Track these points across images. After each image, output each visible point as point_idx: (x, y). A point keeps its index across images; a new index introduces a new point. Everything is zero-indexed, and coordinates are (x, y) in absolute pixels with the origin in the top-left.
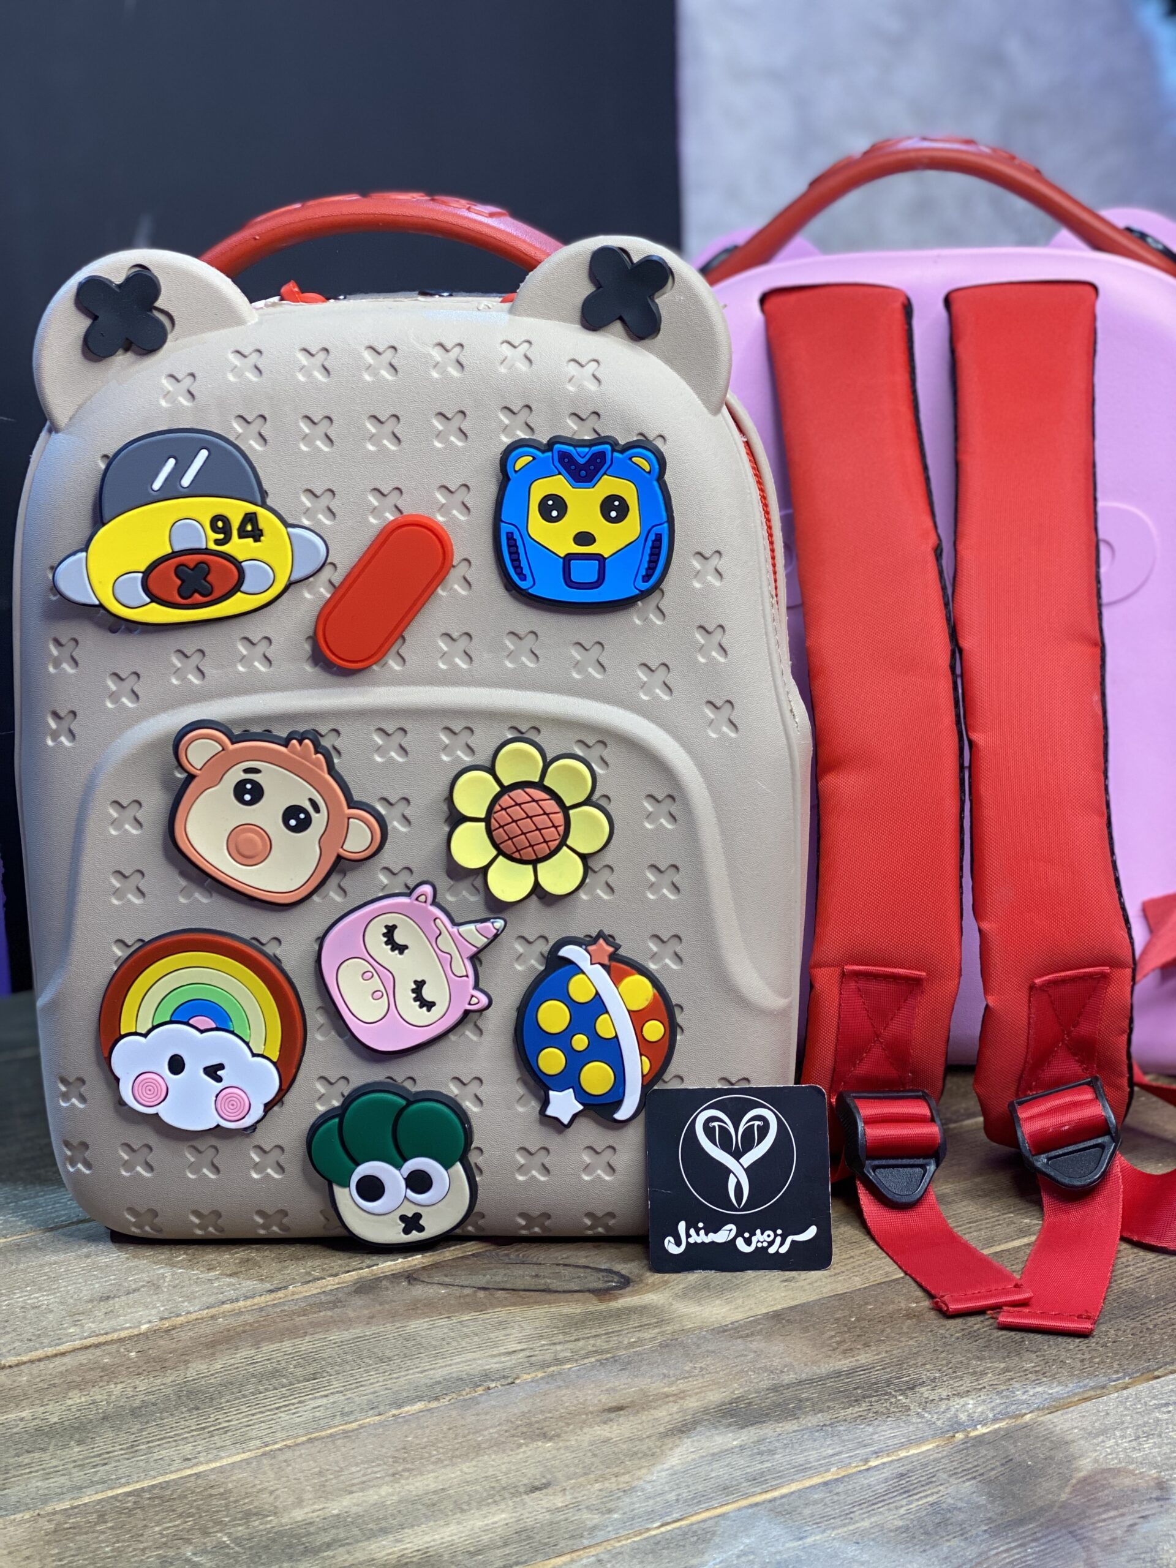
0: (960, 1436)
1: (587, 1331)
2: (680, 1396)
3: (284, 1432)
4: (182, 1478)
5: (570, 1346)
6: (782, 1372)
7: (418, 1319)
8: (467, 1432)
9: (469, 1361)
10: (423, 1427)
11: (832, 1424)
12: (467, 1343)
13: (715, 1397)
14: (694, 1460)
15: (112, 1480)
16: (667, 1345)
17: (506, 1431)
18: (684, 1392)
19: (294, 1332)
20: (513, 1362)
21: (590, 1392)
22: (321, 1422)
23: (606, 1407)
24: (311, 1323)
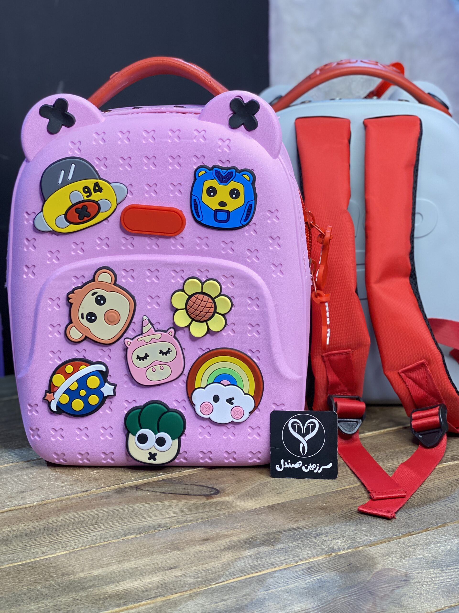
0: (334, 554)
1: (200, 510)
2: (231, 536)
3: (81, 544)
4: (41, 560)
5: (193, 515)
6: (271, 528)
7: (138, 503)
8: (149, 546)
9: (154, 520)
10: (133, 544)
11: (286, 548)
12: (154, 513)
13: (244, 536)
14: (232, 560)
15: (15, 559)
16: (229, 516)
17: (164, 547)
18: (232, 534)
19: (91, 507)
20: (171, 521)
21: (197, 533)
22: (95, 541)
23: (202, 539)
24: (97, 504)
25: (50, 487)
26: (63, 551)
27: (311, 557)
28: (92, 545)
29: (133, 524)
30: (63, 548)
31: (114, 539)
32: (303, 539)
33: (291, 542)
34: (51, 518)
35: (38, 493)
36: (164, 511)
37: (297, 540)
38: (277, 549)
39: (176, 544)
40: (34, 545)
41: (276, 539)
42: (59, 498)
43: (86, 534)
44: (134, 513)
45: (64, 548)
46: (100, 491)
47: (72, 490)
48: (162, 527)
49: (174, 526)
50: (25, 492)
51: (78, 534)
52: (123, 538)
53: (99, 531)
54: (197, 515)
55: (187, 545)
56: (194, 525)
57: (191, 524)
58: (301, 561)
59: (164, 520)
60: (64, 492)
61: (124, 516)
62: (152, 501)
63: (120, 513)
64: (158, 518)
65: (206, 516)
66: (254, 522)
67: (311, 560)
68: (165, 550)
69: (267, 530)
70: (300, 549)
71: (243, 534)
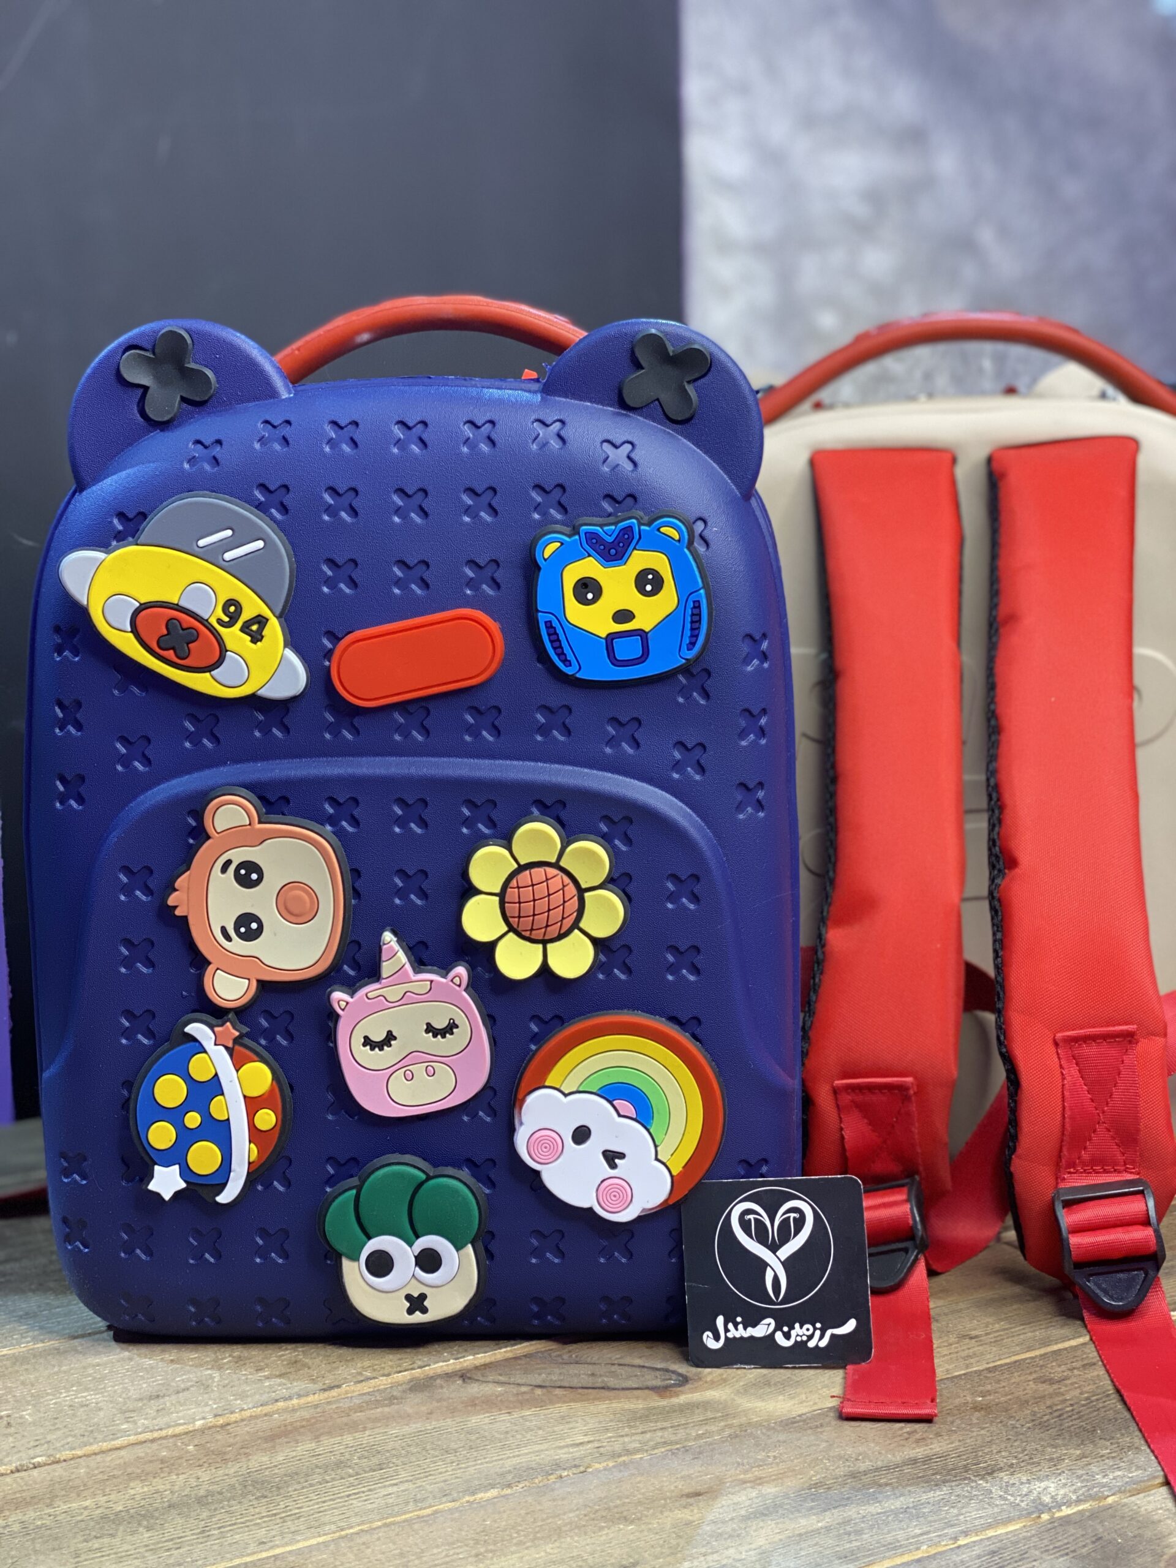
25: (226, 1382)
26: (314, 1537)
27: (990, 1526)
28: (387, 1518)
29: (482, 1464)
30: (313, 1530)
31: (445, 1502)
32: (954, 1484)
33: (924, 1492)
34: (255, 1457)
35: (200, 1398)
36: (556, 1429)
37: (936, 1485)
38: (892, 1511)
39: (616, 1507)
40: (230, 1525)
41: (880, 1486)
42: (259, 1409)
43: (363, 1492)
44: (478, 1438)
45: (316, 1526)
46: (365, 1388)
47: (289, 1388)
48: (565, 1469)
49: (597, 1466)
50: (164, 1396)
51: (342, 1494)
52: (467, 1498)
53: (396, 1484)
54: (648, 1436)
55: (648, 1509)
56: (651, 1459)
57: (641, 1458)
58: (966, 1536)
59: (566, 1450)
60: (269, 1393)
61: (453, 1446)
62: (515, 1407)
63: (439, 1440)
64: (545, 1446)
65: (673, 1438)
66: (809, 1447)
67: (991, 1533)
68: (591, 1522)
69: (849, 1466)
70: (953, 1507)
71: (788, 1477)
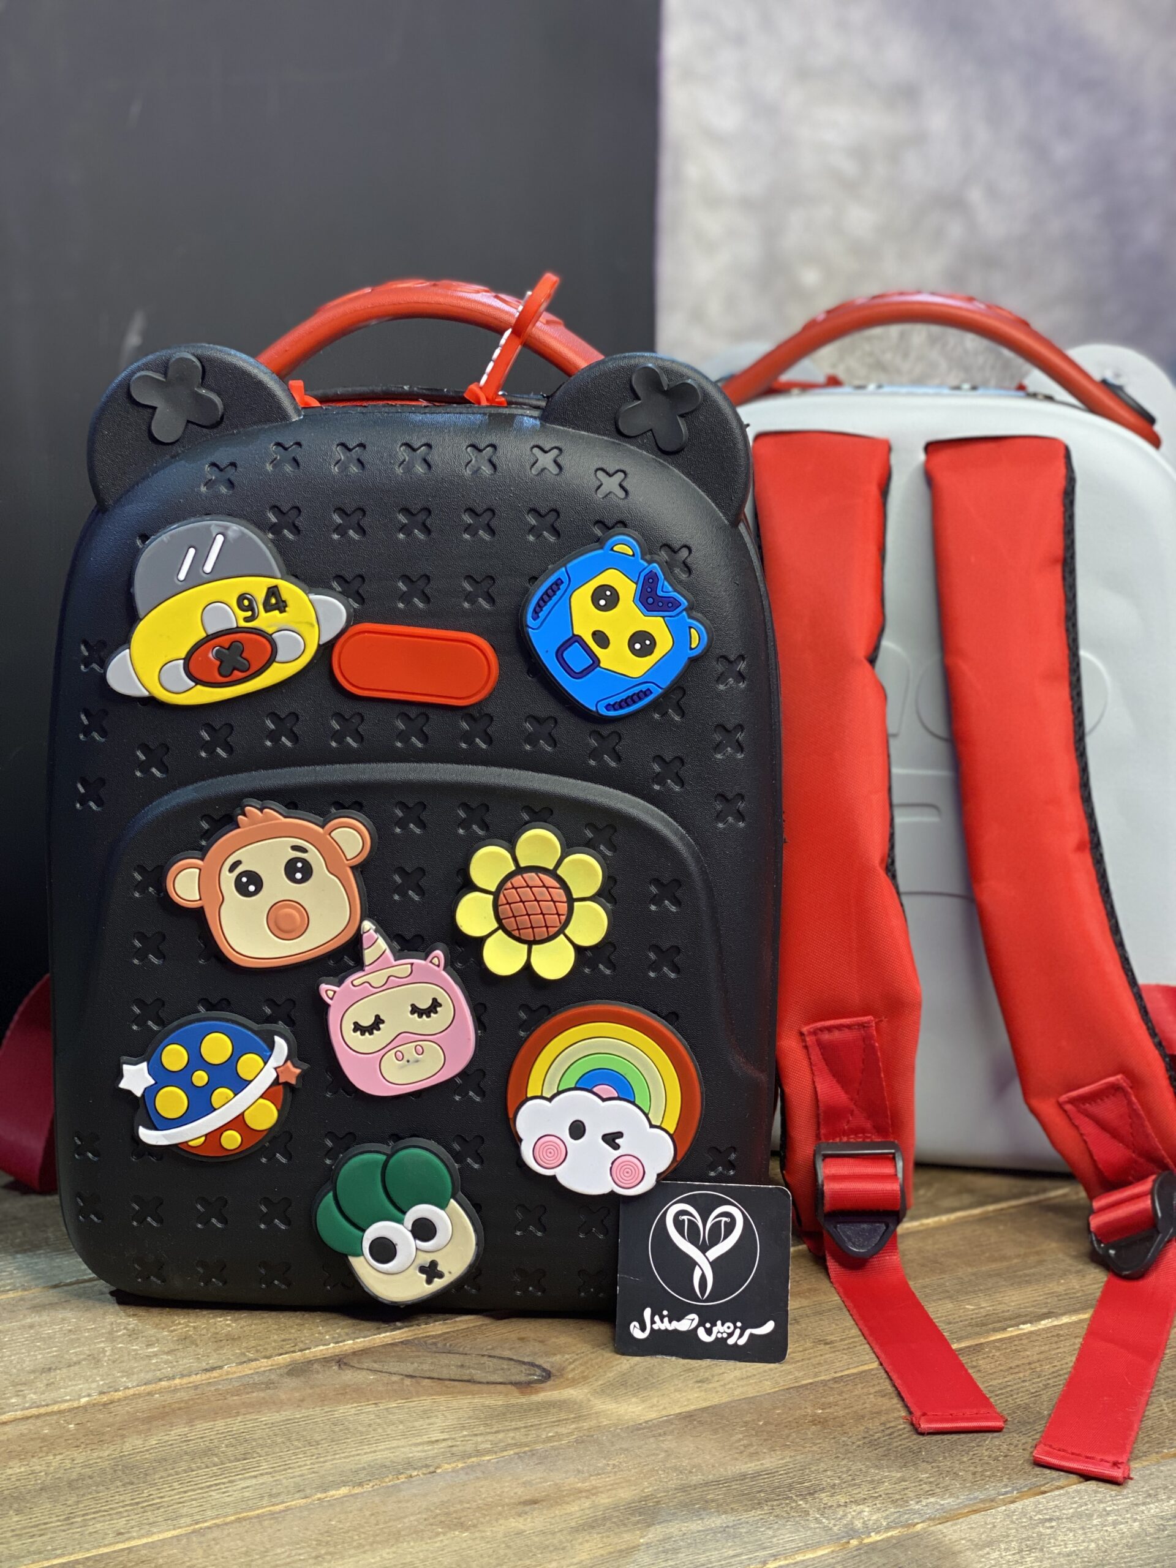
25: (117, 1356)
26: (169, 1530)
27: (799, 1550)
28: (240, 1513)
29: (340, 1458)
30: (169, 1522)
31: (298, 1499)
32: (775, 1503)
33: (746, 1511)
34: (130, 1440)
35: (88, 1374)
36: (416, 1424)
37: (759, 1504)
38: (711, 1529)
39: (455, 1512)
40: (94, 1513)
41: (706, 1502)
42: (143, 1388)
43: (224, 1483)
44: (341, 1430)
45: (173, 1519)
46: (247, 1369)
47: (174, 1367)
48: (415, 1469)
49: (446, 1466)
50: (55, 1369)
51: (203, 1485)
52: (319, 1495)
53: (255, 1477)
54: (501, 1436)
55: (484, 1516)
56: (497, 1462)
57: (489, 1461)
58: (776, 1559)
59: (420, 1448)
60: (154, 1370)
61: (317, 1437)
62: (382, 1398)
63: (305, 1430)
64: (402, 1443)
65: (524, 1440)
66: (648, 1456)
67: (799, 1558)
68: (429, 1527)
69: (682, 1479)
70: (769, 1528)
71: (623, 1487)
